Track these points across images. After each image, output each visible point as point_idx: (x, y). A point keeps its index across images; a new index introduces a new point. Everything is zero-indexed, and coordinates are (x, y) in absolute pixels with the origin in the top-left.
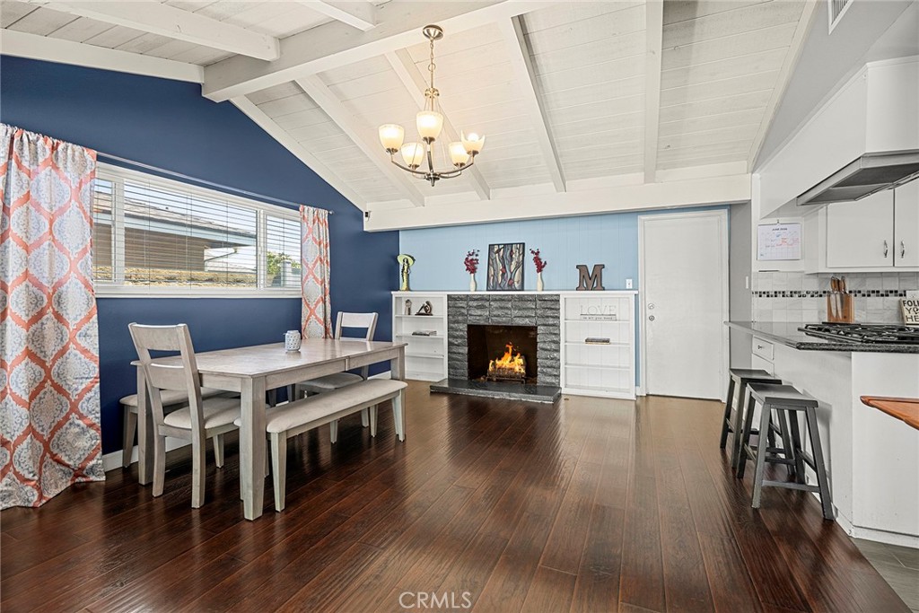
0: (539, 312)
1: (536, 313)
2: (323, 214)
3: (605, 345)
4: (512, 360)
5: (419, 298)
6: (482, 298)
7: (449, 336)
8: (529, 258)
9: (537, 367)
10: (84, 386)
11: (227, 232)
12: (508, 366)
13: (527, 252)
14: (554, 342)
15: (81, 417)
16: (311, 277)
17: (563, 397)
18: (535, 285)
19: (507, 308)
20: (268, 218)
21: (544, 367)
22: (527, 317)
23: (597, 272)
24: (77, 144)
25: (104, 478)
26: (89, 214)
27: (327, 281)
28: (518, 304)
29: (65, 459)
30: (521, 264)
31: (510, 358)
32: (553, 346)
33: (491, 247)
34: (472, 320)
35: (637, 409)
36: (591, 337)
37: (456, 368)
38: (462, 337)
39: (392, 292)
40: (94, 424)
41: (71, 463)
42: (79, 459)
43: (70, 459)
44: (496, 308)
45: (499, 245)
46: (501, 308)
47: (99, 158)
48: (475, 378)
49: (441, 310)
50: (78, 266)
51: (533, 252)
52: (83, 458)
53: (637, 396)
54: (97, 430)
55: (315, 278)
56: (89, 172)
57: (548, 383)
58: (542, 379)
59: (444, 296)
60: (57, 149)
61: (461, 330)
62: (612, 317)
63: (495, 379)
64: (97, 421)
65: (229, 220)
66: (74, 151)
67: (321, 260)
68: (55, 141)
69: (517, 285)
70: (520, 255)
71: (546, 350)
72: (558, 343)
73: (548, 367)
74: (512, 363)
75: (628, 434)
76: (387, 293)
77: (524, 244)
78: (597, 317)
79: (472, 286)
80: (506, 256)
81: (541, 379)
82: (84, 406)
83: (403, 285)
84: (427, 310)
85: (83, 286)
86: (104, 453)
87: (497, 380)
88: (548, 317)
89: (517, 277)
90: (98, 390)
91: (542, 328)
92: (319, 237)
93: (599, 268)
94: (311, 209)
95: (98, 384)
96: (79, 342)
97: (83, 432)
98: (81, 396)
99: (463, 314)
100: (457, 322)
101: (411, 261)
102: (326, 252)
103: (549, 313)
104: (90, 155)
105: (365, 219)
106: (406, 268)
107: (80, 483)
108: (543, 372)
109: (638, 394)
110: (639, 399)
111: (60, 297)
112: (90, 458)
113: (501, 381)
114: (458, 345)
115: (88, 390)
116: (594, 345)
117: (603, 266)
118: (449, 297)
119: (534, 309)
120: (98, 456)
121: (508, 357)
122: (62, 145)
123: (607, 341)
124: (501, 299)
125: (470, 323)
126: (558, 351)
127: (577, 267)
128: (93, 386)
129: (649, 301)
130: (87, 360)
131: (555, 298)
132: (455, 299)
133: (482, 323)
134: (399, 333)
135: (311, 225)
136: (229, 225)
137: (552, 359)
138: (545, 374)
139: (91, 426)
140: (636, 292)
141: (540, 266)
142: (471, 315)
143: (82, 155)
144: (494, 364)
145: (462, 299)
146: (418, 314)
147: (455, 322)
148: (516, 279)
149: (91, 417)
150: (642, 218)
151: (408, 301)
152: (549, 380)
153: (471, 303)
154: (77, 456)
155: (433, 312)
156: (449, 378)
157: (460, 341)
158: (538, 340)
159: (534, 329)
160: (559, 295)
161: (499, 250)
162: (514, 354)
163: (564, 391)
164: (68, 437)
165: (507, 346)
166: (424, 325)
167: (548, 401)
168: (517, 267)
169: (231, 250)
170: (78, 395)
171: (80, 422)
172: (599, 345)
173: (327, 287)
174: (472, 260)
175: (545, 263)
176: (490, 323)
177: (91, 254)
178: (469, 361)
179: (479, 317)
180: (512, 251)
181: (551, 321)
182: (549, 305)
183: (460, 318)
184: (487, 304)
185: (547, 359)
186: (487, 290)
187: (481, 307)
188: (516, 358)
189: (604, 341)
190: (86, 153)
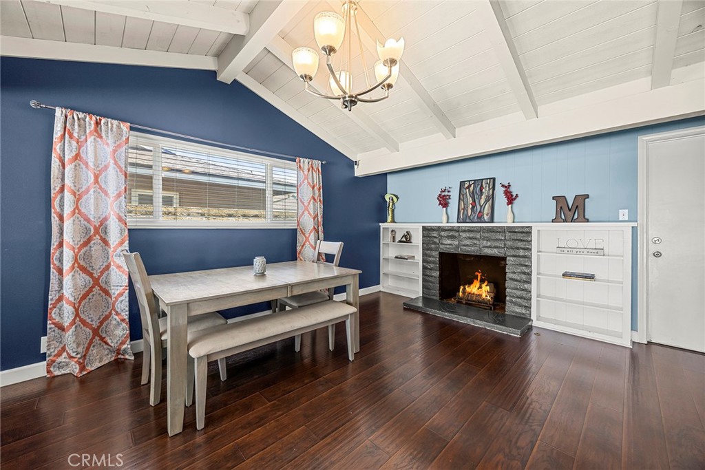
0: (509, 243)
1: (505, 245)
2: (317, 164)
3: (588, 282)
4: (480, 287)
5: (401, 228)
6: (452, 229)
7: (424, 261)
8: (500, 191)
9: (506, 296)
10: (118, 292)
11: (285, 185)
12: (476, 293)
13: (498, 186)
14: (525, 273)
15: (117, 314)
16: (306, 212)
17: (534, 331)
18: (504, 217)
19: (476, 239)
20: (274, 169)
21: (513, 297)
22: (495, 247)
23: (579, 203)
24: (115, 119)
25: (133, 358)
26: (124, 169)
27: (320, 216)
28: (486, 235)
29: (109, 341)
30: (492, 198)
31: (478, 285)
32: (524, 277)
33: (462, 183)
34: (443, 248)
35: (634, 357)
36: (570, 270)
37: (428, 289)
38: (434, 262)
39: (380, 224)
40: (125, 319)
41: (112, 345)
42: (117, 343)
43: (112, 342)
44: (465, 238)
45: (469, 181)
46: (470, 238)
47: (132, 129)
48: (446, 299)
49: (418, 239)
50: (114, 206)
51: (503, 186)
52: (119, 342)
53: (634, 343)
54: (127, 324)
55: (309, 213)
56: (124, 139)
57: (516, 313)
58: (512, 309)
59: (419, 227)
60: (100, 124)
61: (433, 257)
62: (598, 251)
63: (464, 302)
64: (126, 317)
65: (286, 177)
66: (112, 124)
67: (314, 199)
68: (98, 118)
69: (486, 218)
70: (490, 189)
71: (516, 280)
72: (529, 274)
73: (518, 297)
74: (480, 290)
75: (622, 382)
76: (376, 224)
77: (494, 179)
78: (579, 251)
79: (444, 218)
80: (476, 191)
81: (510, 308)
82: (118, 306)
83: (389, 219)
84: (407, 238)
85: (117, 220)
86: (131, 341)
87: (466, 304)
88: (518, 248)
89: (487, 209)
90: (127, 295)
91: (511, 258)
92: (313, 181)
93: (582, 199)
94: (306, 160)
95: (128, 291)
96: (115, 260)
97: (119, 324)
98: (117, 299)
99: (435, 243)
100: (431, 249)
101: (395, 199)
102: (319, 194)
103: (520, 244)
104: (125, 127)
105: (356, 167)
106: (391, 204)
107: (120, 358)
108: (512, 302)
109: (636, 340)
110: (636, 346)
111: (106, 228)
112: (123, 343)
113: (470, 305)
114: (431, 269)
115: (121, 294)
116: (574, 280)
117: (587, 196)
118: (424, 228)
119: (503, 240)
120: (128, 342)
121: (476, 284)
122: (103, 120)
123: (592, 277)
124: (470, 230)
125: (442, 251)
126: (530, 282)
127: (554, 198)
128: (124, 292)
129: (653, 234)
130: (121, 273)
131: (528, 230)
132: (429, 230)
133: (452, 251)
134: (386, 256)
135: (306, 173)
136: (286, 181)
137: (522, 290)
138: (515, 304)
139: (123, 320)
140: (634, 224)
141: (511, 199)
142: (442, 244)
143: (119, 127)
144: (464, 289)
145: (434, 230)
146: (400, 241)
147: (428, 249)
148: (486, 212)
149: (123, 314)
150: (644, 138)
151: (392, 231)
152: (518, 310)
153: (443, 234)
154: (116, 341)
155: (412, 240)
156: (423, 297)
157: (432, 265)
158: (507, 270)
159: (504, 259)
160: (531, 227)
161: (470, 186)
162: (482, 281)
163: (535, 323)
164: (112, 326)
165: (477, 273)
166: (405, 251)
167: (515, 334)
168: (487, 201)
169: (287, 196)
170: (115, 297)
171: (116, 317)
172: (581, 281)
173: (320, 220)
174: (444, 195)
175: (517, 196)
176: (459, 251)
177: (125, 198)
178: (441, 283)
179: (449, 245)
180: (482, 186)
181: (521, 253)
182: (520, 236)
183: (433, 246)
184: (457, 234)
185: (517, 289)
186: (458, 222)
187: (452, 237)
188: (484, 286)
189: (586, 277)
190: (122, 125)
